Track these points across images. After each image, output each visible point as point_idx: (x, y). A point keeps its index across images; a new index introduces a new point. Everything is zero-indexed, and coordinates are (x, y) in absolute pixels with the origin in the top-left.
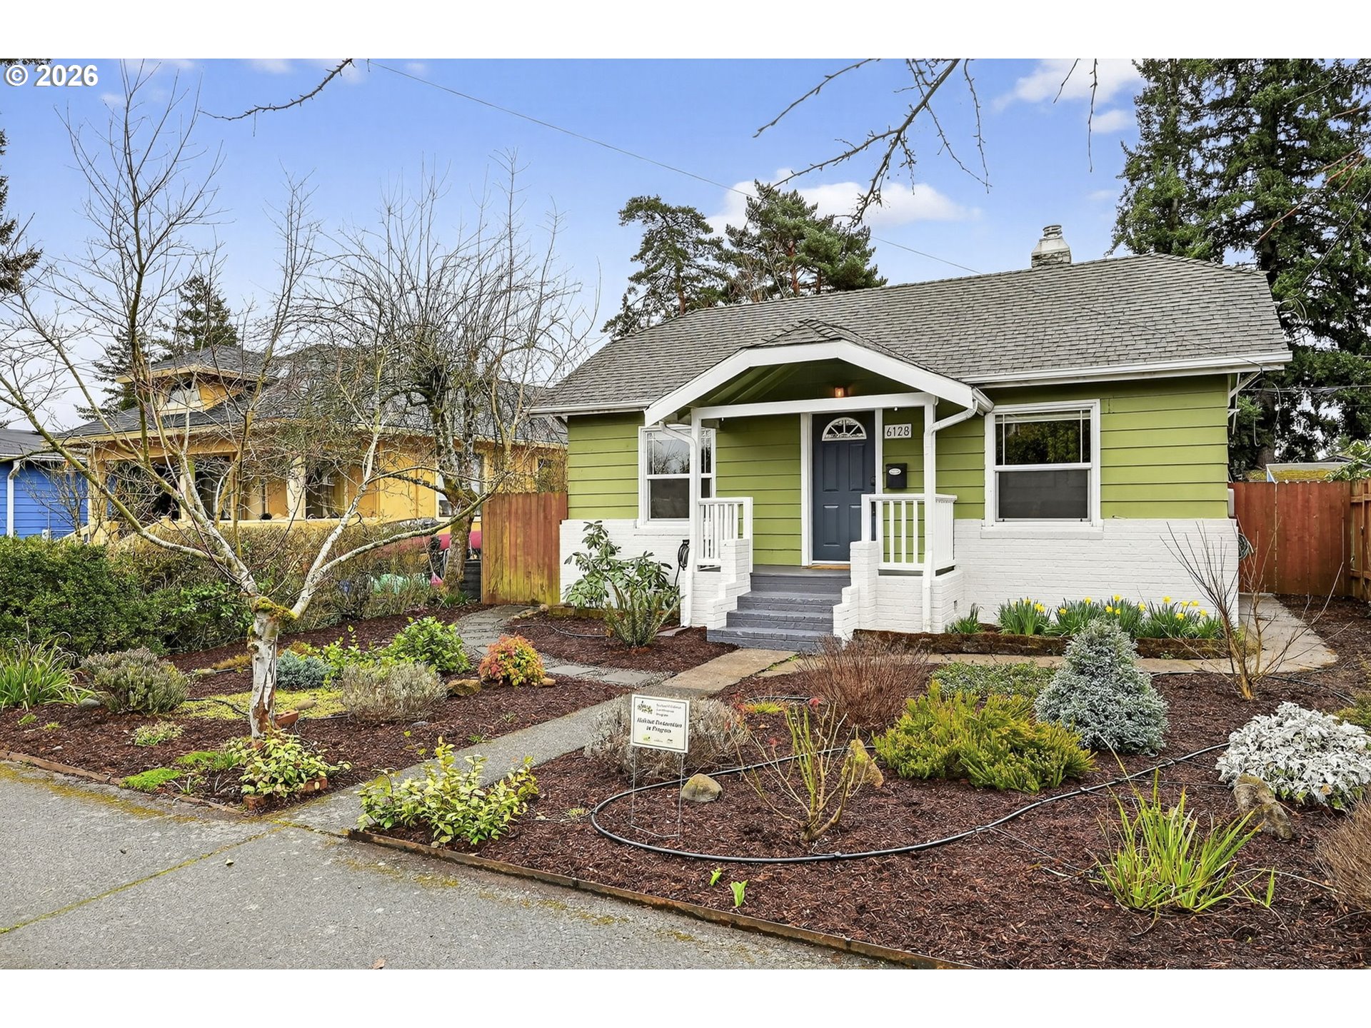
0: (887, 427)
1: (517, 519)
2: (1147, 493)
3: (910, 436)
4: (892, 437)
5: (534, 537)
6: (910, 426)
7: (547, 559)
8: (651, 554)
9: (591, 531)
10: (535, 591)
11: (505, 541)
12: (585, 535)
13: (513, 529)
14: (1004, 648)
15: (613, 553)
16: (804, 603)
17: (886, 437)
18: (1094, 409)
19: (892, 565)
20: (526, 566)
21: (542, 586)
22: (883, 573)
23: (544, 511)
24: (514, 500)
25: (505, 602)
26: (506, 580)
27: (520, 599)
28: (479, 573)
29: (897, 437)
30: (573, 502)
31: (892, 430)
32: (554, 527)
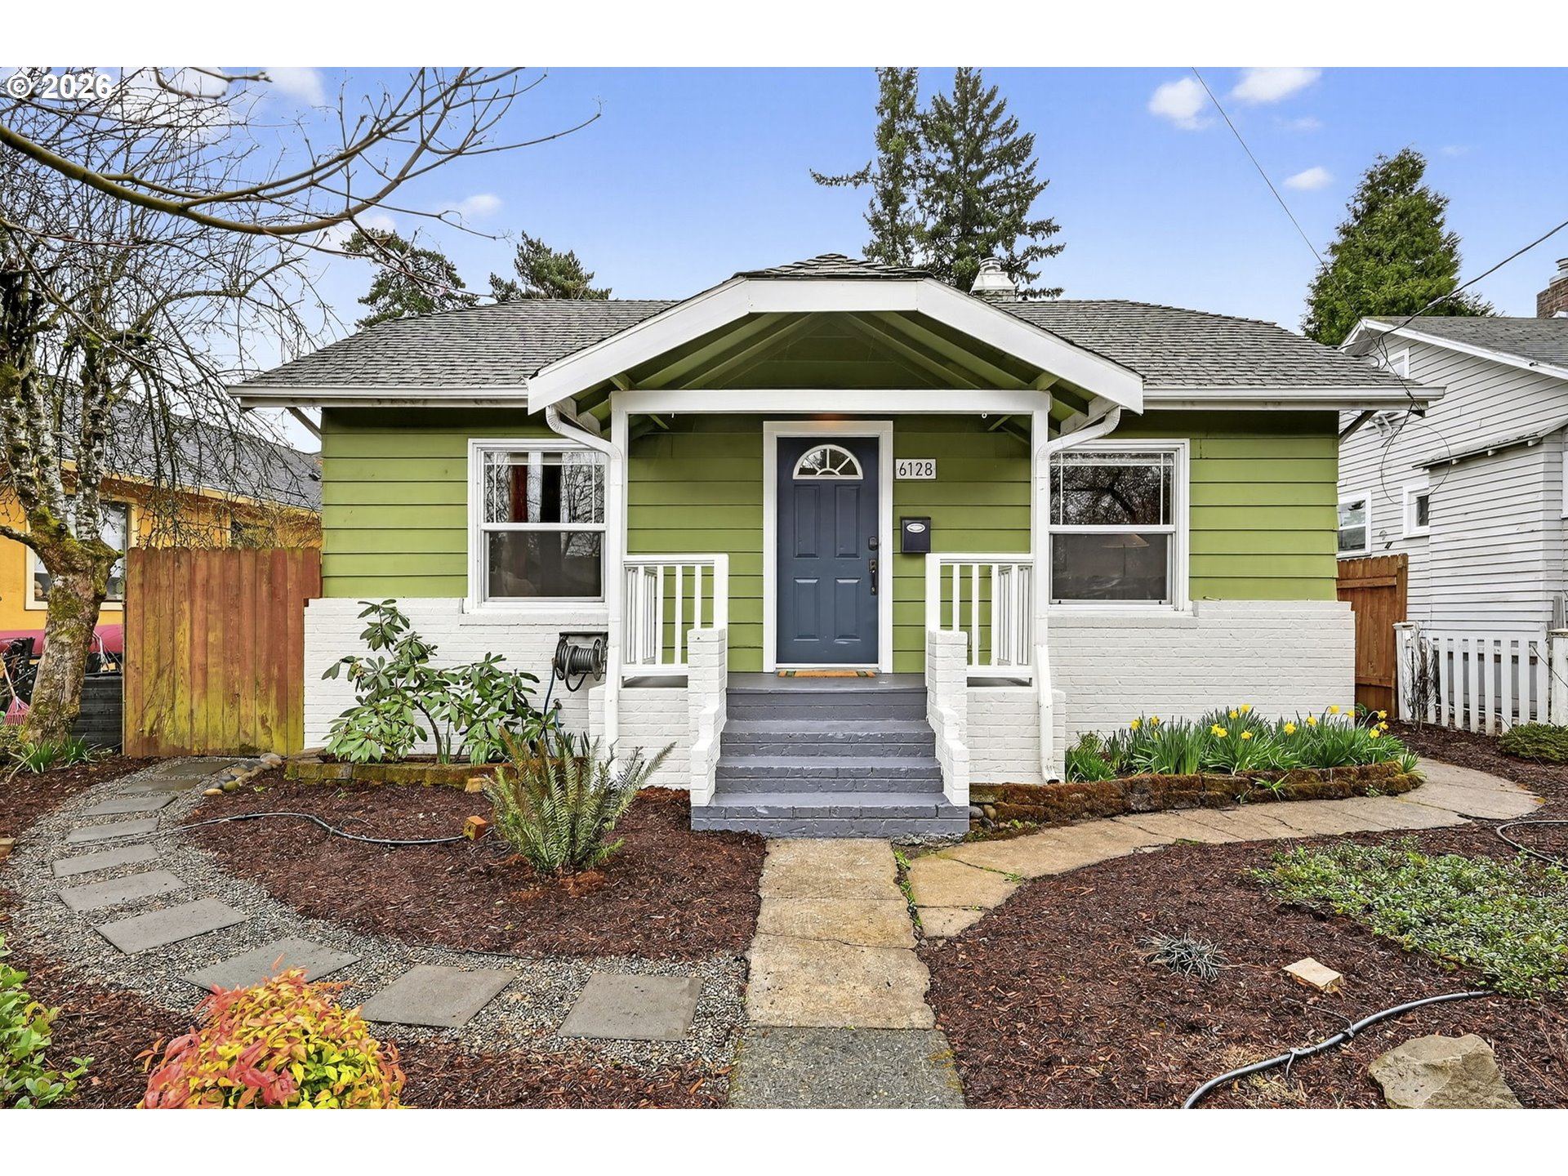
0: (899, 462)
1: (208, 594)
2: (1246, 567)
3: (933, 476)
4: (908, 476)
5: (247, 630)
6: (933, 462)
7: (275, 671)
8: (499, 658)
9: (374, 618)
10: (250, 729)
11: (179, 637)
12: (363, 625)
13: (199, 615)
15: (423, 656)
17: (899, 477)
20: (228, 684)
21: (264, 720)
23: (270, 581)
24: (202, 562)
25: (181, 752)
26: (182, 709)
27: (215, 744)
28: (118, 699)
29: (914, 477)
30: (333, 566)
31: (906, 466)
32: (291, 612)
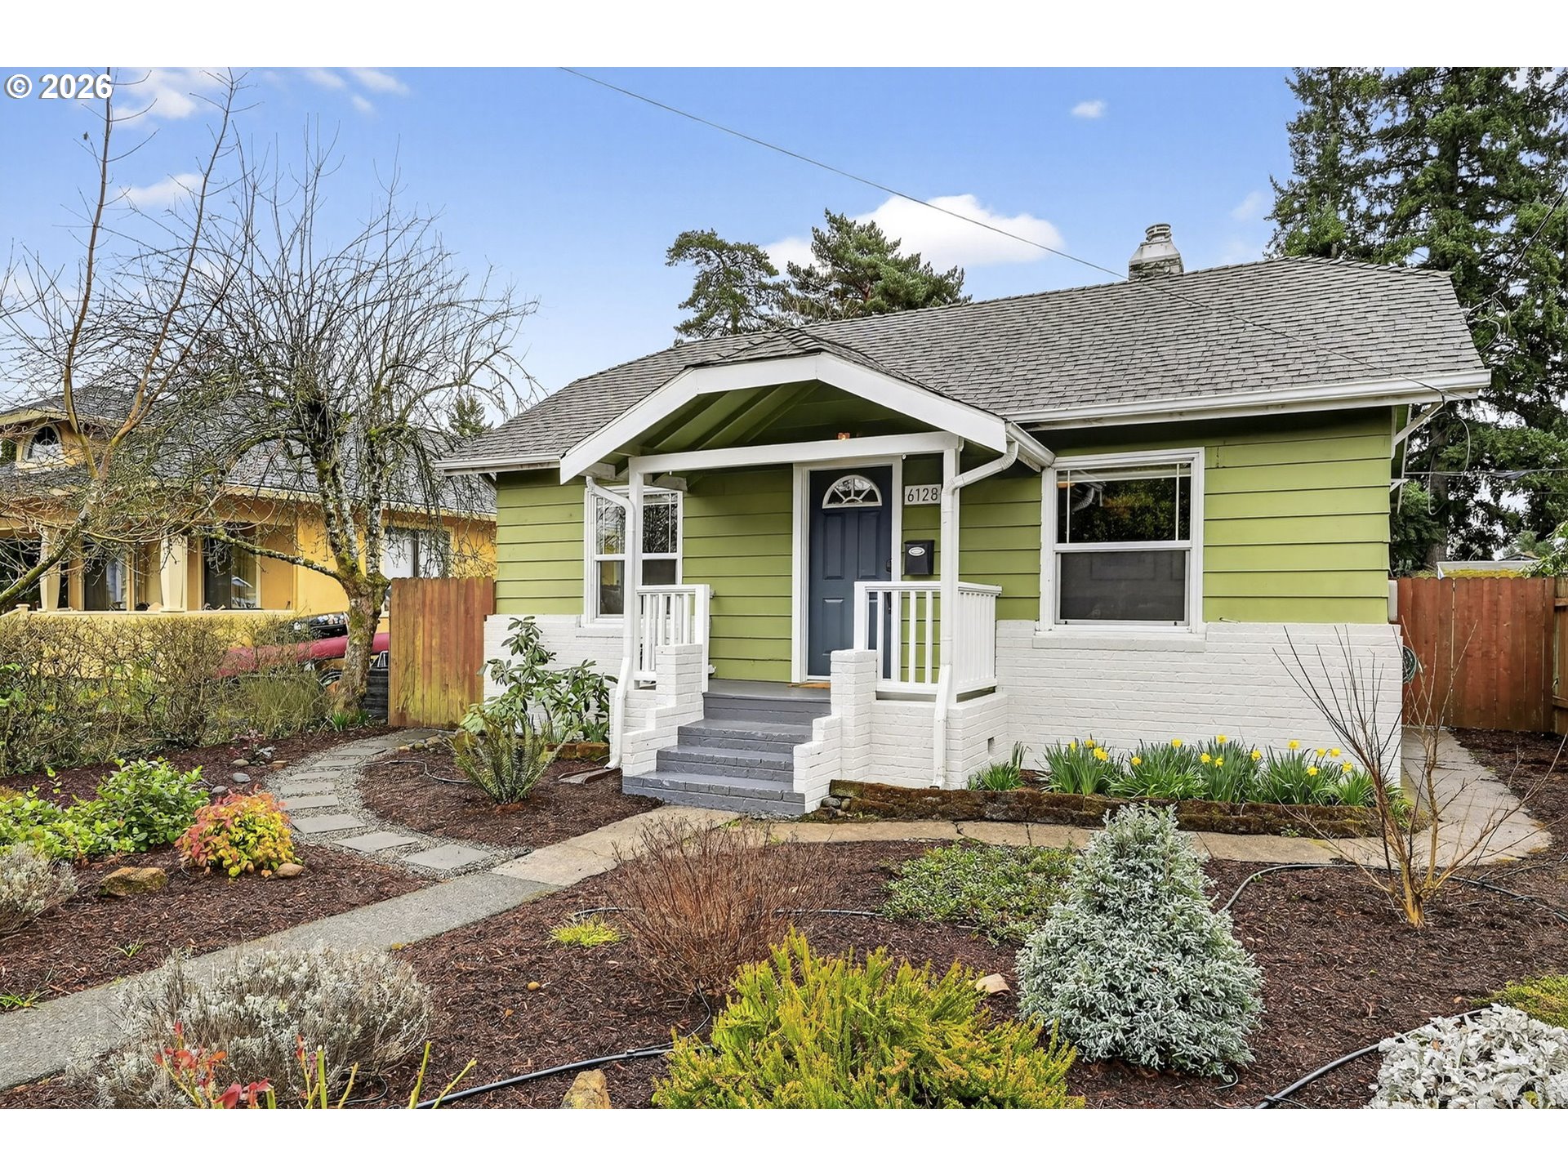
0: (908, 489)
1: (432, 613)
2: (1271, 585)
3: (938, 500)
4: (912, 502)
5: (453, 638)
6: (938, 486)
7: (465, 669)
8: (593, 663)
9: (517, 630)
10: (453, 711)
11: (417, 643)
12: (511, 634)
13: (427, 625)
14: (1047, 813)
15: (544, 661)
16: (767, 738)
17: (907, 503)
18: (1196, 459)
19: (894, 685)
20: (442, 678)
21: (461, 705)
22: (880, 696)
23: (466, 602)
24: (429, 588)
25: (417, 725)
26: (418, 695)
27: (435, 721)
28: (386, 685)
29: (921, 502)
30: (503, 590)
31: (915, 493)
32: (477, 626)
